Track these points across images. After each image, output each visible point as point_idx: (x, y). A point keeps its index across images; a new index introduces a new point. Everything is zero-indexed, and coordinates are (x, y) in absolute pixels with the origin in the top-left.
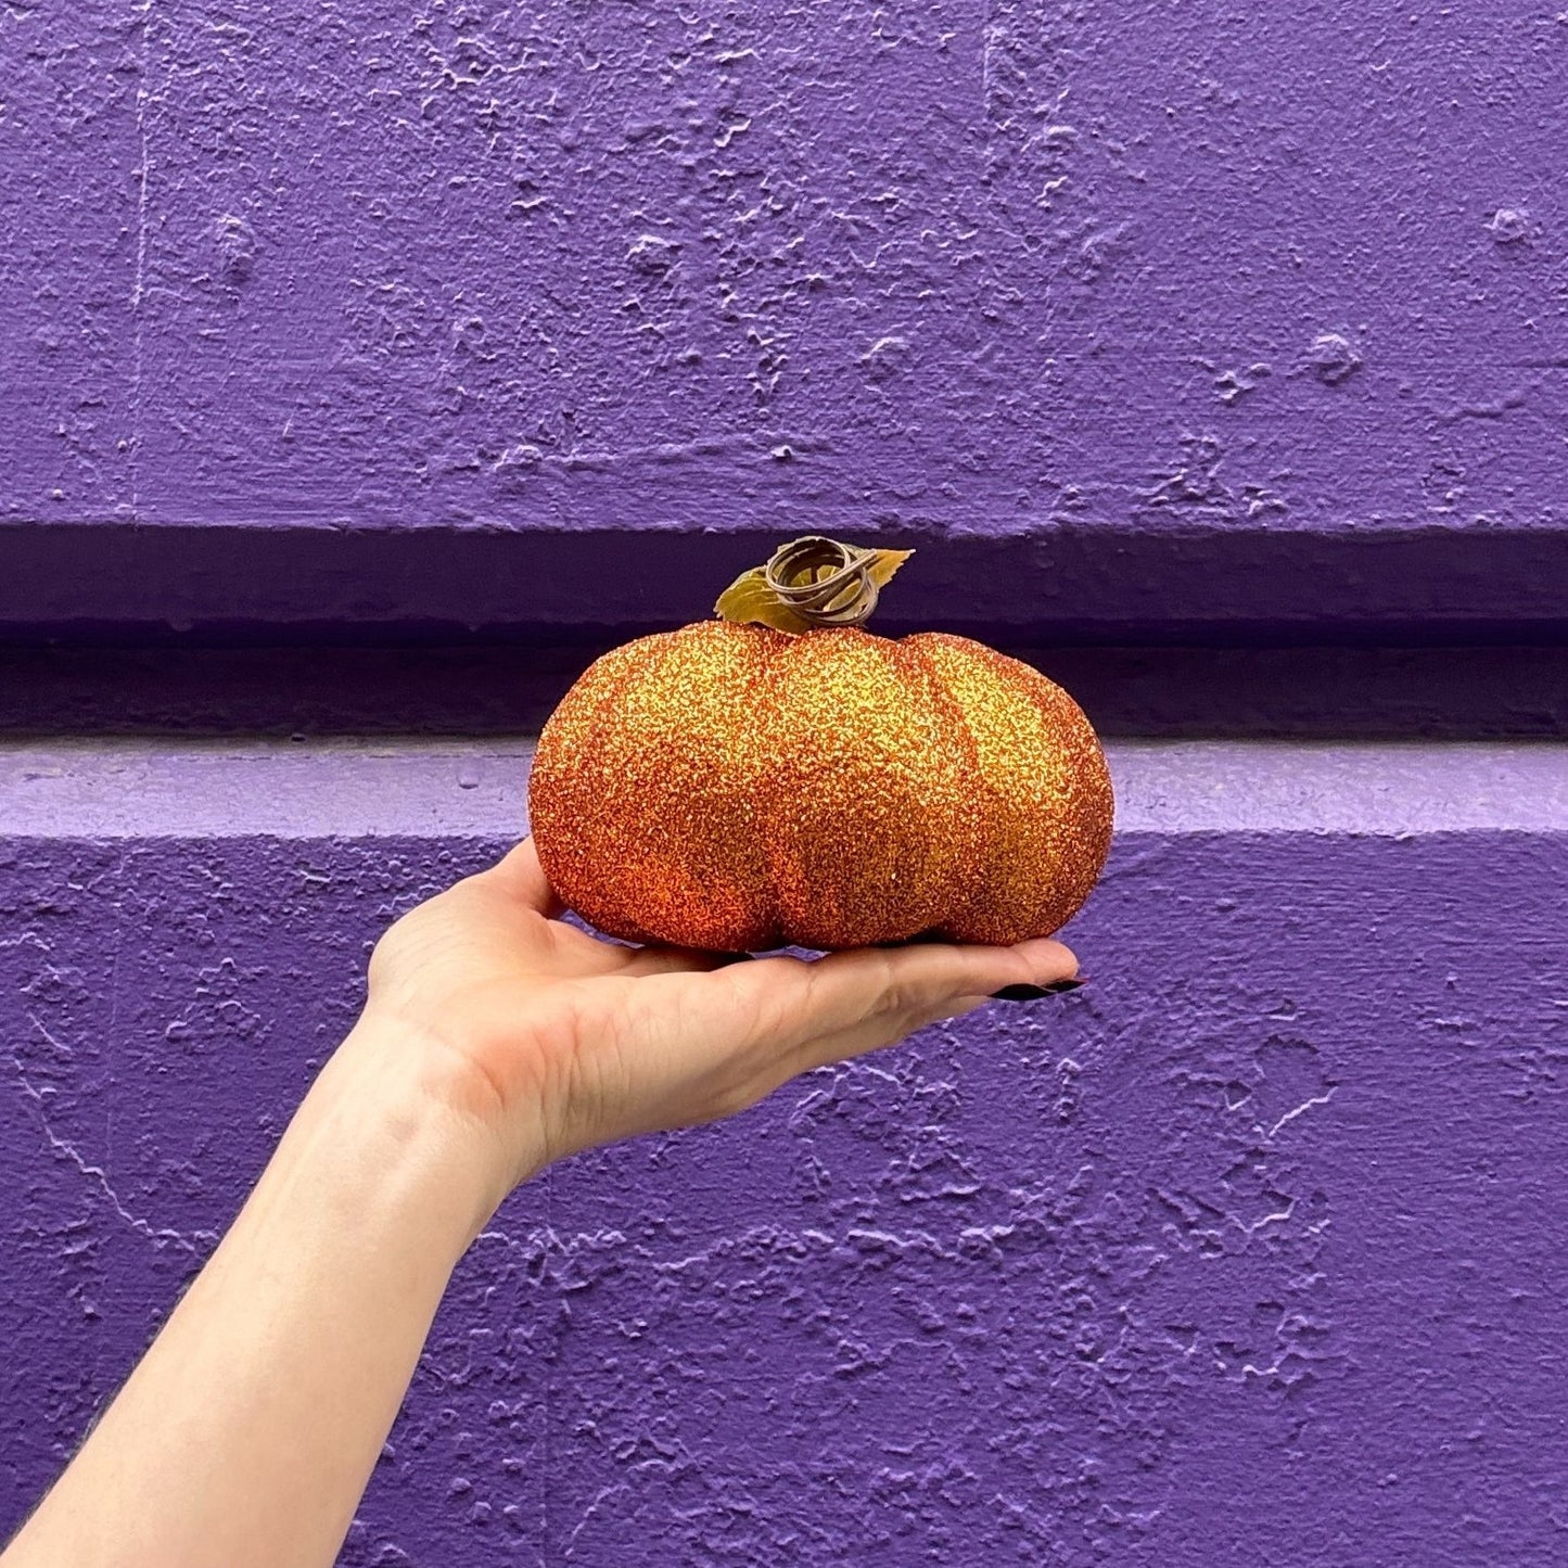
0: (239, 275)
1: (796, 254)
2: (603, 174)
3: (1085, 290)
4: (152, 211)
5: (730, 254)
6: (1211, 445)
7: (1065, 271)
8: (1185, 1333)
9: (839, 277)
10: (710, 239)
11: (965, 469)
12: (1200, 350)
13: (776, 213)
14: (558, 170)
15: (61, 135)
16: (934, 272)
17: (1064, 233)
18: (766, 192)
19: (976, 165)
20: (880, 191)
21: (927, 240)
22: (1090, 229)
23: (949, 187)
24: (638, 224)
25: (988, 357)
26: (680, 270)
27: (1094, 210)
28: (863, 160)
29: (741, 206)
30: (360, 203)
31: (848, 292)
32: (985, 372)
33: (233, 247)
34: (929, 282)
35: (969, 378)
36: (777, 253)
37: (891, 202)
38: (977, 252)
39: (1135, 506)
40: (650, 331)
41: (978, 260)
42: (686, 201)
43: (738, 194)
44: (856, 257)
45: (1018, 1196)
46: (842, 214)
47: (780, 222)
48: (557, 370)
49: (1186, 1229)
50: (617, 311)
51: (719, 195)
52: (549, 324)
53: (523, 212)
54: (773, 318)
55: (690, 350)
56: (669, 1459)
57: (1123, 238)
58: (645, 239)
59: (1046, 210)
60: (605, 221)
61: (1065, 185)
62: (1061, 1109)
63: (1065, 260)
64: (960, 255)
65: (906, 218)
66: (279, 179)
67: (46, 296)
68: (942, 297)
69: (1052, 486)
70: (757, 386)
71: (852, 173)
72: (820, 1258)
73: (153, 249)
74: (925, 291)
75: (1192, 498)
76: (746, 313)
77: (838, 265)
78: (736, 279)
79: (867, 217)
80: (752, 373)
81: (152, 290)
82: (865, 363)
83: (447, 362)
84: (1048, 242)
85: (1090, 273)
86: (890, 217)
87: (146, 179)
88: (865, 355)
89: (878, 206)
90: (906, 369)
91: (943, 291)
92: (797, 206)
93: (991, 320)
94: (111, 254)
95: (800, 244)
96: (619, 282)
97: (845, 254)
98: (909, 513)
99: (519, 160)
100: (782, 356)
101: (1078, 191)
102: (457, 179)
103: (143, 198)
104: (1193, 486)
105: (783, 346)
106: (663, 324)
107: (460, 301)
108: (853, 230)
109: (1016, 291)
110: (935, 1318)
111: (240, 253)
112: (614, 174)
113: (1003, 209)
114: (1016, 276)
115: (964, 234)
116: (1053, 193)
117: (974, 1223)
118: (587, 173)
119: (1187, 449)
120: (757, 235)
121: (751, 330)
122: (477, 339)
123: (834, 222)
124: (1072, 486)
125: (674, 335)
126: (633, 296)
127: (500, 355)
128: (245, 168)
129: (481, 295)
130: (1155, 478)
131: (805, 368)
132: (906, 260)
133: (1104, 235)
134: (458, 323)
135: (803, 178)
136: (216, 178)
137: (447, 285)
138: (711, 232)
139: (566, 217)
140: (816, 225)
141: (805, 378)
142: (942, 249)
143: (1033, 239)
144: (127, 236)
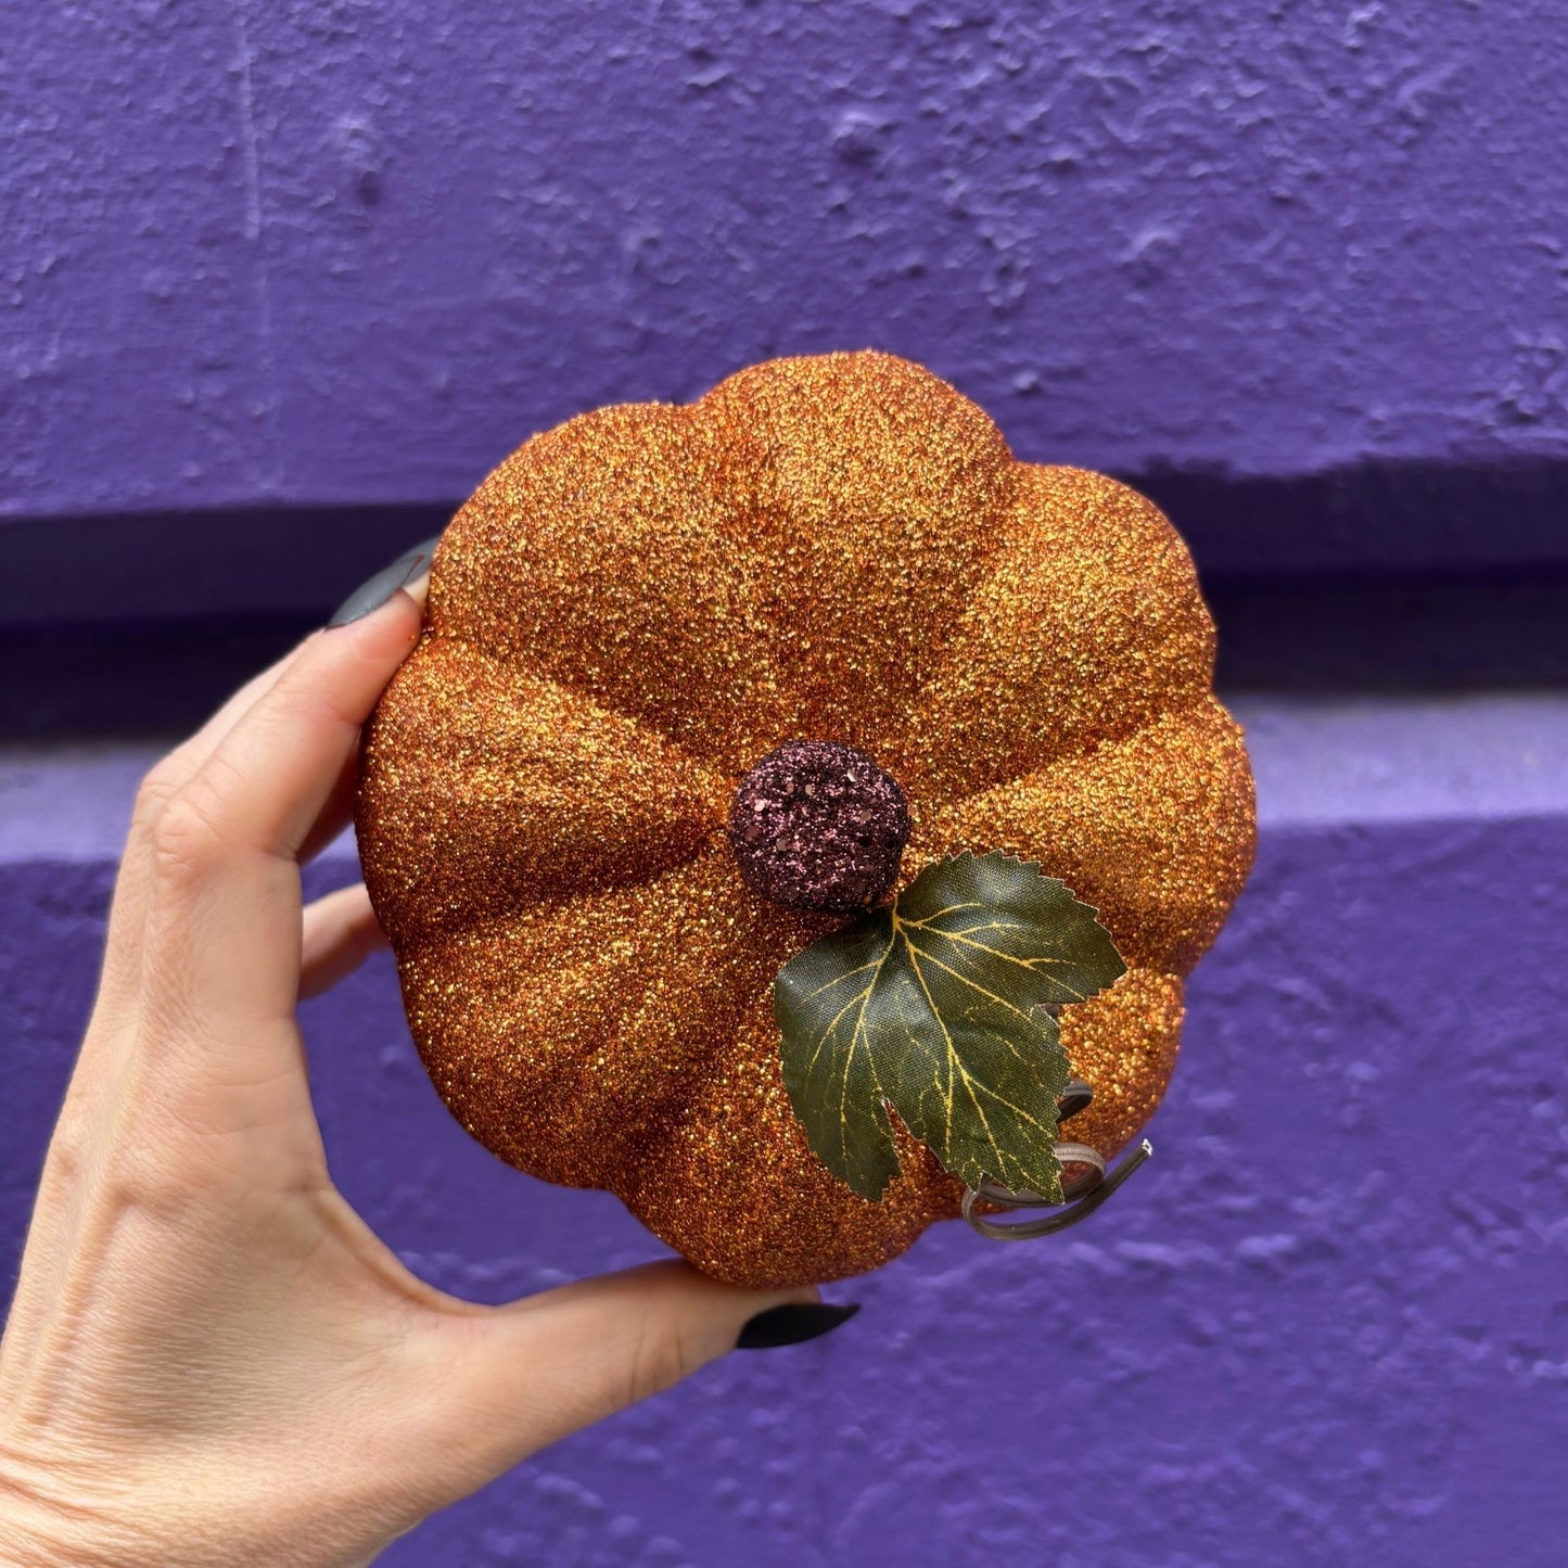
0: (369, 191)
1: (1038, 126)
2: (795, 34)
3: (1400, 156)
4: (258, 116)
5: (957, 131)
6: (1550, 352)
7: (1376, 132)
8: (1474, 1334)
9: (1092, 154)
10: (932, 114)
11: (1249, 393)
12: (1541, 226)
13: (1013, 74)
14: (739, 32)
15: (143, 25)
16: (1211, 140)
17: (1376, 80)
18: (998, 46)
20: (1140, 35)
21: (1204, 100)
22: (1410, 73)
23: (1228, 25)
24: (841, 98)
25: (1276, 252)
26: (895, 154)
27: (1413, 46)
29: (966, 66)
30: (503, 90)
31: (1102, 172)
32: (1273, 269)
33: (357, 156)
34: (1205, 154)
35: (1253, 277)
36: (1015, 126)
37: (1154, 50)
38: (1266, 112)
39: (1456, 435)
40: (862, 238)
41: (1266, 122)
42: (899, 63)
43: (963, 51)
44: (1114, 128)
45: (1301, 1204)
46: (1095, 71)
47: (1018, 85)
48: (752, 293)
49: (1480, 1231)
50: (821, 214)
51: (939, 54)
52: (739, 236)
53: (700, 91)
54: (1013, 213)
55: (912, 259)
56: (938, 1459)
57: (1450, 83)
58: (852, 120)
59: (1355, 51)
60: (801, 97)
61: (1378, 17)
62: (1349, 1116)
63: (1375, 117)
64: (1245, 119)
65: (1176, 72)
66: (403, 68)
67: (150, 235)
68: (1221, 176)
69: (1354, 412)
70: (995, 301)
71: (1107, 14)
72: (1089, 1270)
73: (265, 168)
74: (1200, 169)
75: (1524, 420)
76: (979, 209)
77: (1091, 140)
78: (965, 165)
79: (1127, 73)
80: (988, 285)
81: (270, 220)
82: (1126, 267)
83: (621, 291)
84: (1354, 94)
85: (1408, 132)
86: (1156, 71)
87: (248, 77)
88: (1127, 256)
89: (1140, 57)
90: (1178, 272)
91: (1223, 167)
92: (1038, 63)
93: (1283, 202)
94: (218, 177)
95: (1044, 115)
96: (822, 177)
97: (1099, 125)
98: (1182, 453)
99: (693, 22)
100: (1026, 263)
101: (1395, 24)
102: (618, 52)
103: (247, 102)
104: (1526, 406)
105: (1025, 249)
106: (878, 229)
107: (633, 212)
108: (1110, 91)
109: (1314, 163)
110: (1210, 1325)
111: (367, 167)
112: (809, 34)
113: (1298, 53)
114: (1314, 142)
115: (1249, 90)
116: (1364, 29)
117: (1252, 1233)
118: (777, 35)
119: (1521, 359)
120: (989, 104)
121: (986, 230)
122: (655, 260)
123: (1086, 81)
124: (1379, 412)
125: (893, 242)
126: (840, 195)
127: (685, 279)
128: (362, 55)
129: (657, 202)
130: (1480, 396)
131: (1054, 277)
132: (1177, 128)
133: (1428, 82)
134: (631, 242)
135: (1046, 24)
136: (329, 70)
137: (615, 193)
138: (932, 104)
139: (753, 95)
140: (1062, 87)
141: (1054, 290)
142: (1222, 112)
143: (1336, 92)
144: (233, 153)
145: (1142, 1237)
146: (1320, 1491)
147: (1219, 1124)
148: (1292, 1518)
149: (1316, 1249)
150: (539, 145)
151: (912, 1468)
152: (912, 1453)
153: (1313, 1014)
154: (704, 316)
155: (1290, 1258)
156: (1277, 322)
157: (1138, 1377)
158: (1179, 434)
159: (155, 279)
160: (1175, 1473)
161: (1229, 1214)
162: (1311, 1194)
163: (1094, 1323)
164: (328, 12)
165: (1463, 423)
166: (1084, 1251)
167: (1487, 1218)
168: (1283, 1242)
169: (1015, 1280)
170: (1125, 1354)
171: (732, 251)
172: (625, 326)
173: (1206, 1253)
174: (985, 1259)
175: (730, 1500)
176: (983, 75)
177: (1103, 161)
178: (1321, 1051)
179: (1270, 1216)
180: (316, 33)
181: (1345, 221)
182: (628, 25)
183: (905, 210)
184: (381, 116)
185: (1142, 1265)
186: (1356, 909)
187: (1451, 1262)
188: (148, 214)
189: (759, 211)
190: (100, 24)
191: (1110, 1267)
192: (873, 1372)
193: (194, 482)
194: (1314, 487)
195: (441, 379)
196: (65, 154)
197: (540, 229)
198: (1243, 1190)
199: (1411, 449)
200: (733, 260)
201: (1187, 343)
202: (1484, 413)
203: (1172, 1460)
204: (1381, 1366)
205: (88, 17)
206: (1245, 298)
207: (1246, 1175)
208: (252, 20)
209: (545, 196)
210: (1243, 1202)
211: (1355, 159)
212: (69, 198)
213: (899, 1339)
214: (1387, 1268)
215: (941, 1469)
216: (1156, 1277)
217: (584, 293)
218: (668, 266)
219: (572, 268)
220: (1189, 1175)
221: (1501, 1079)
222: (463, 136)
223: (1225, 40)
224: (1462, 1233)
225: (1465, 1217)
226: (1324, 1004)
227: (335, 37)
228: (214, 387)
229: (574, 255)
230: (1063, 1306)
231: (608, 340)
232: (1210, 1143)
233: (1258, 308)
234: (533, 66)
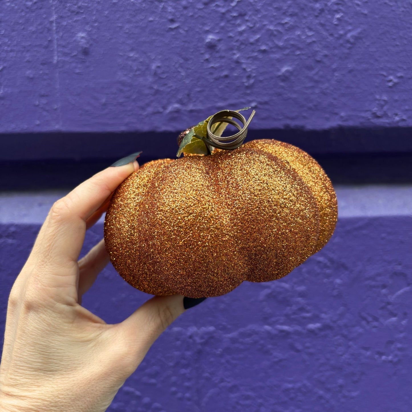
0: (86, 52)
1: (257, 41)
2: (196, 16)
3: (346, 51)
4: (57, 32)
5: (237, 41)
6: (384, 101)
7: (341, 45)
9: (271, 48)
10: (230, 37)
11: (310, 109)
12: (382, 69)
13: (251, 28)
14: (182, 15)
15: (27, 8)
16: (301, 46)
17: (341, 32)
18: (247, 21)
19: (313, 9)
20: (283, 19)
21: (299, 36)
22: (350, 31)
23: (305, 17)
24: (207, 32)
25: (317, 73)
26: (221, 46)
27: (350, 24)
28: (278, 9)
29: (239, 25)
30: (121, 28)
31: (273, 52)
32: (316, 78)
33: (83, 43)
34: (299, 49)
35: (311, 79)
36: (252, 40)
37: (286, 23)
38: (314, 39)
39: (362, 120)
40: (212, 67)
41: (314, 42)
42: (222, 24)
43: (238, 22)
44: (277, 42)
45: (323, 315)
46: (272, 28)
47: (252, 30)
48: (184, 81)
49: (368, 322)
50: (202, 61)
51: (233, 22)
52: (181, 66)
53: (171, 29)
54: (251, 62)
55: (225, 73)
56: (229, 382)
57: (360, 33)
58: (210, 37)
59: (336, 25)
60: (197, 32)
61: (342, 17)
62: (335, 293)
63: (341, 41)
64: (309, 41)
65: (292, 28)
66: (95, 21)
67: (28, 62)
68: (303, 54)
69: (336, 114)
70: (246, 84)
71: (275, 14)
72: (268, 333)
73: (59, 45)
74: (298, 53)
75: (378, 117)
76: (243, 61)
77: (270, 44)
78: (239, 49)
79: (280, 28)
80: (245, 80)
81: (60, 59)
82: (279, 76)
83: (150, 79)
84: (336, 36)
85: (349, 45)
86: (286, 28)
87: (55, 22)
88: (280, 74)
89: (283, 25)
90: (292, 78)
91: (304, 52)
92: (258, 25)
93: (318, 62)
94: (46, 47)
95: (259, 38)
96: (202, 52)
97: (273, 41)
98: (293, 124)
99: (170, 12)
100: (254, 75)
101: (346, 18)
102: (151, 19)
103: (54, 28)
104: (379, 113)
105: (254, 71)
106: (217, 65)
107: (154, 59)
108: (275, 33)
109: (326, 52)
110: (299, 347)
111: (85, 46)
112: (200, 16)
113: (322, 25)
114: (326, 47)
115: (310, 34)
116: (338, 19)
117: (310, 323)
118: (192, 16)
119: (377, 102)
120: (245, 35)
121: (244, 66)
122: (159, 71)
123: (269, 30)
124: (343, 114)
125: (220, 68)
126: (207, 56)
127: (167, 76)
128: (85, 18)
129: (160, 57)
130: (367, 111)
131: (261, 78)
132: (292, 42)
133: (354, 33)
134: (154, 67)
135: (259, 16)
136: (76, 21)
137: (149, 54)
138: (231, 34)
139: (185, 31)
140: (263, 31)
141: (261, 81)
142: (303, 39)
143: (332, 35)
144: (50, 41)
145: (282, 324)
146: (328, 390)
147: (302, 295)
148: (321, 397)
149: (326, 327)
150: (130, 42)
151: (223, 384)
152: (222, 381)
153: (326, 266)
154: (172, 86)
155: (320, 329)
156: (317, 91)
157: (281, 361)
158: (293, 119)
159: (29, 73)
160: (290, 386)
161: (304, 318)
162: (325, 313)
163: (270, 346)
164: (76, 7)
165: (363, 117)
166: (267, 327)
167: (370, 319)
168: (318, 325)
169: (249, 335)
170: (278, 355)
171: (180, 70)
172: (151, 88)
173: (298, 328)
174: (242, 330)
175: (175, 393)
176: (243, 28)
177: (274, 50)
178: (328, 276)
179: (315, 319)
180: (73, 12)
181: (334, 66)
182: (153, 12)
183: (223, 60)
184: (89, 33)
185: (282, 331)
186: (336, 240)
187: (361, 330)
188: (28, 56)
189: (186, 60)
190: (16, 7)
191: (274, 332)
192: (212, 359)
193: (38, 125)
194: (326, 133)
195: (104, 100)
196: (6, 40)
197: (130, 63)
198: (308, 312)
199: (351, 123)
200: (179, 72)
201: (294, 96)
202: (368, 115)
203: (290, 382)
204: (343, 357)
205: (13, 5)
206: (309, 85)
207: (309, 308)
208: (56, 8)
209: (131, 55)
210: (308, 315)
211: (336, 52)
212: (7, 52)
213: (219, 351)
214: (345, 332)
215: (229, 385)
216: (286, 334)
217: (141, 79)
218: (163, 73)
219: (138, 73)
220: (294, 308)
221: (373, 283)
222: (111, 39)
223: (304, 21)
224: (364, 323)
225: (365, 319)
226: (329, 264)
227: (78, 13)
228: (44, 101)
229: (139, 70)
230: (262, 342)
231: (147, 91)
232: (300, 299)
233: (312, 87)
234: (129, 22)
